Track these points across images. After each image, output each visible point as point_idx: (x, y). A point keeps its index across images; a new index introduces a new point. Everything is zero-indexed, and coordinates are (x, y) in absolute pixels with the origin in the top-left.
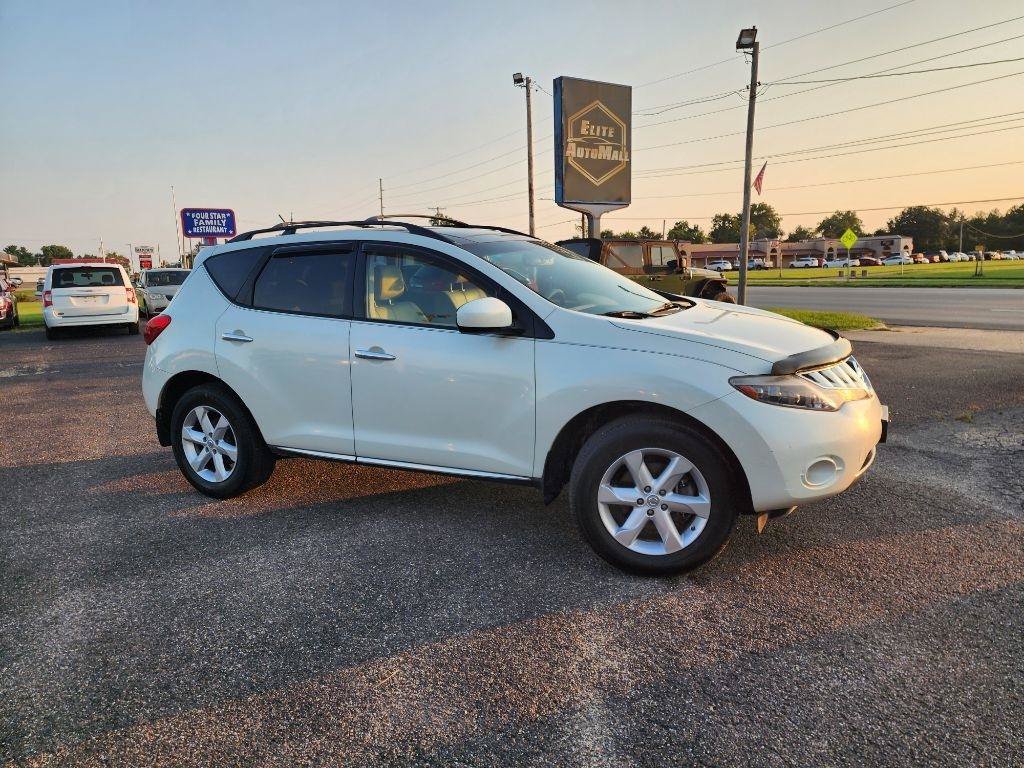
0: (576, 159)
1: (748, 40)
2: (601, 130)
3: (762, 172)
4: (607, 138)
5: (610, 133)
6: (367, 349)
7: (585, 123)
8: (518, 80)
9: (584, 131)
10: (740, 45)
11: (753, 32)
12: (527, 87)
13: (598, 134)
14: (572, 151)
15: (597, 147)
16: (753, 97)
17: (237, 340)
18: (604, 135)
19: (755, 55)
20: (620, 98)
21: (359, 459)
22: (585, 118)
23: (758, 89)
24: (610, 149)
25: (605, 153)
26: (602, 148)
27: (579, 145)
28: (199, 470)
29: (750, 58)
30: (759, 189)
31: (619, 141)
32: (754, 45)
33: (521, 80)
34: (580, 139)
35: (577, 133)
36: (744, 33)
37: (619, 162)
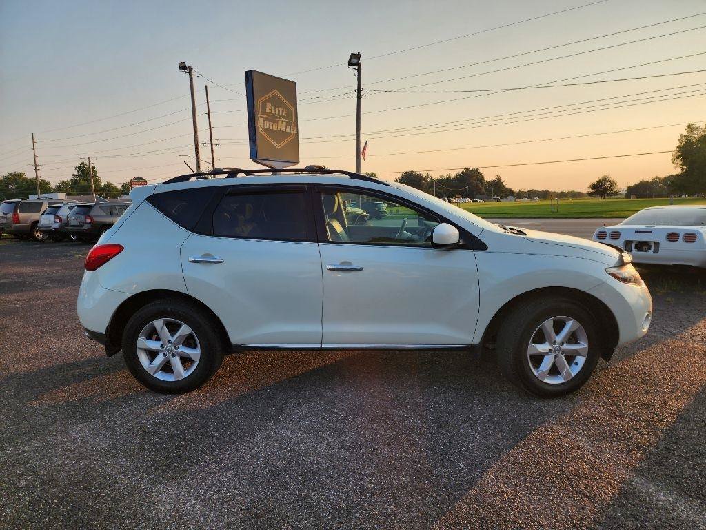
0: (264, 129)
1: (355, 61)
2: (279, 111)
3: (365, 146)
4: (282, 116)
5: (285, 112)
6: (338, 264)
7: (269, 104)
8: (183, 67)
9: (268, 110)
10: (350, 63)
11: (358, 56)
12: (190, 73)
13: (277, 113)
14: (261, 124)
15: (277, 122)
16: (359, 98)
17: (207, 261)
18: (281, 114)
19: (359, 70)
20: (289, 89)
21: (323, 346)
22: (268, 101)
23: (362, 93)
24: (285, 123)
25: (282, 126)
26: (280, 123)
27: (265, 119)
28: (154, 373)
29: (356, 72)
30: (364, 157)
31: (290, 119)
32: (358, 64)
33: (185, 68)
34: (265, 116)
35: (264, 112)
36: (353, 56)
37: (291, 134)
